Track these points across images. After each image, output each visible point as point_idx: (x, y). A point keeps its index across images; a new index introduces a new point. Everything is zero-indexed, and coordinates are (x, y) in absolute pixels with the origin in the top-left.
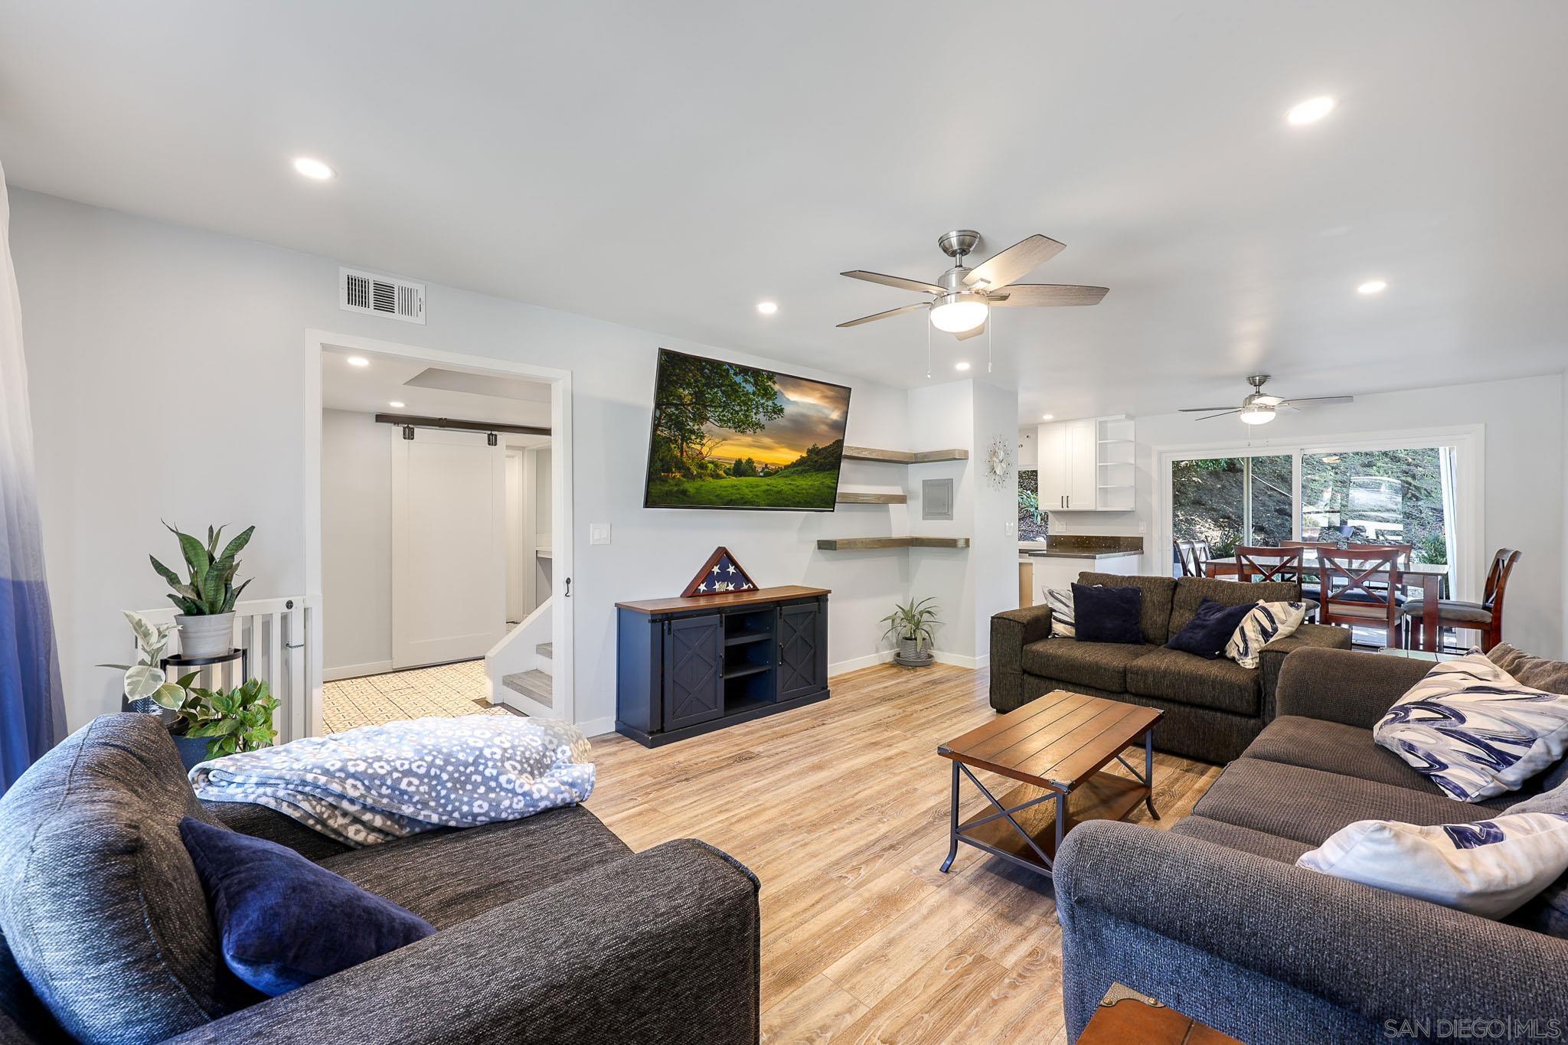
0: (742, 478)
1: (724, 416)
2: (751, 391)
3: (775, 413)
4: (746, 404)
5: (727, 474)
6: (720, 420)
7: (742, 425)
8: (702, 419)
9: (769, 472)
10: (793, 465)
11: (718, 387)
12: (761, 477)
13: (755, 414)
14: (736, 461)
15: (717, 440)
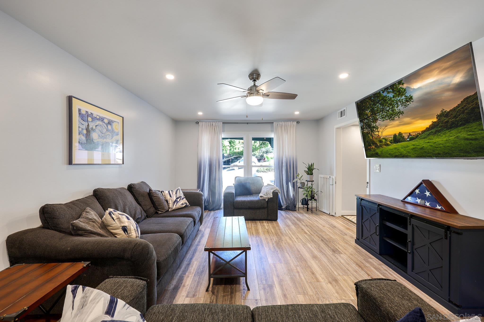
0: (398, 144)
1: (383, 115)
2: (392, 96)
3: (407, 101)
4: (391, 104)
5: (391, 143)
6: (382, 118)
7: (392, 116)
8: (375, 120)
9: (412, 137)
10: (428, 129)
11: (378, 103)
12: (408, 141)
13: (397, 107)
14: (394, 136)
15: (383, 128)
